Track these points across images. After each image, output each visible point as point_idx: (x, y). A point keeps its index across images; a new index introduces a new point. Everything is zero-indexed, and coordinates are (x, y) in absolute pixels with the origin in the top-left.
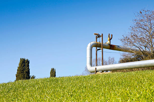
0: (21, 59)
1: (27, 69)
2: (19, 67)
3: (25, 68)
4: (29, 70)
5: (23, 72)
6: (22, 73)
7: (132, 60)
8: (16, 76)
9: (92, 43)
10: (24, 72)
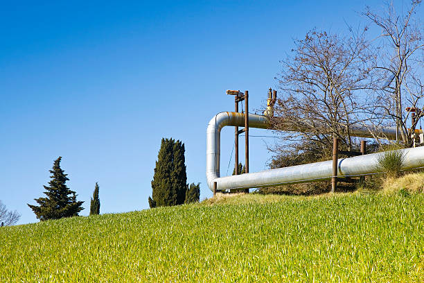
0: (163, 140)
1: (178, 167)
2: (159, 161)
3: (172, 165)
4: (184, 168)
5: (168, 176)
6: (165, 177)
7: (298, 161)
8: (153, 187)
9: (220, 116)
10: (172, 174)
